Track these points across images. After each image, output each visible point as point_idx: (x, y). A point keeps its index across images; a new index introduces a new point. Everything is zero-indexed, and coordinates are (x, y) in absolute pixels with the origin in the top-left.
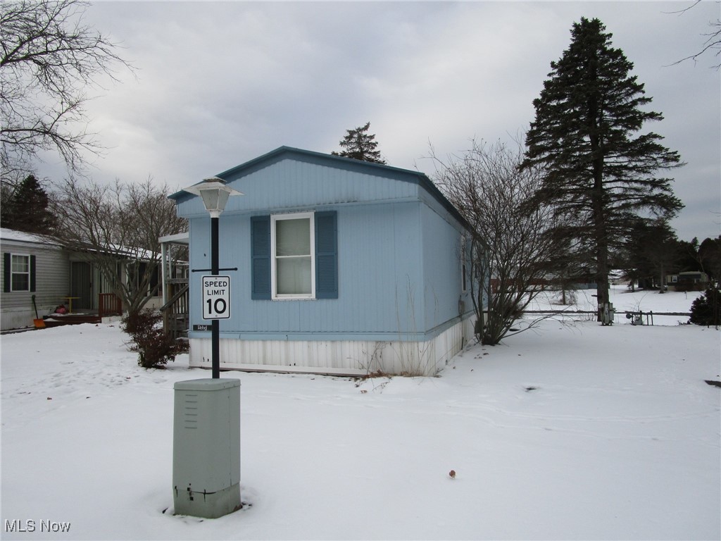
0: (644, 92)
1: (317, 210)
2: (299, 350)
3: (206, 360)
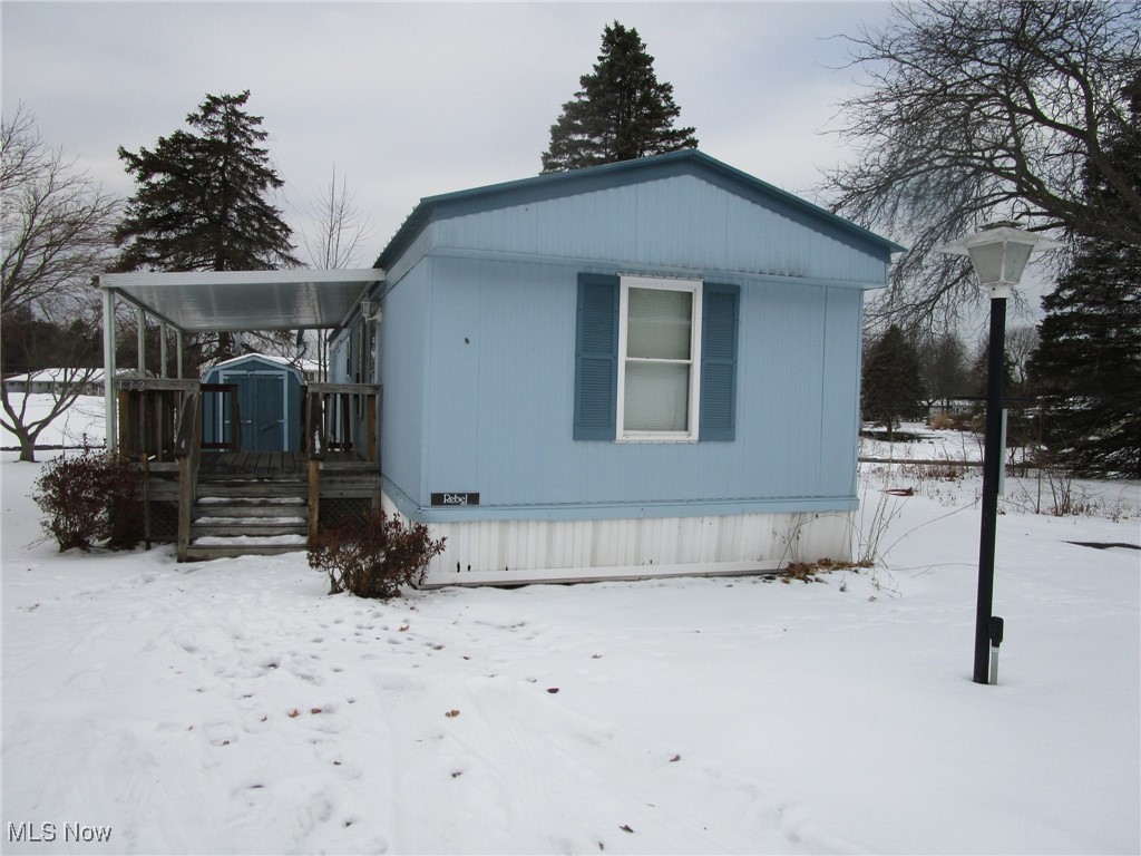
1: (708, 280)
2: (663, 536)
3: (464, 567)
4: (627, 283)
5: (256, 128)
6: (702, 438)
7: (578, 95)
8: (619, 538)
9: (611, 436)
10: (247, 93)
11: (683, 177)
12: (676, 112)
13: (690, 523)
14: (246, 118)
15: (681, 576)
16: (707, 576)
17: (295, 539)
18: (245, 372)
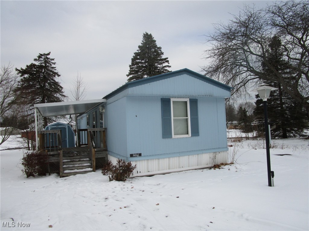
0: (169, 64)
1: (190, 98)
2: (186, 161)
3: (139, 172)
4: (172, 100)
5: (53, 61)
6: (192, 136)
7: (138, 50)
8: (174, 162)
9: (171, 137)
10: (50, 53)
11: (184, 75)
12: (163, 54)
13: (191, 157)
14: (50, 59)
15: (190, 170)
16: (195, 169)
17: (90, 169)
18: (56, 127)
